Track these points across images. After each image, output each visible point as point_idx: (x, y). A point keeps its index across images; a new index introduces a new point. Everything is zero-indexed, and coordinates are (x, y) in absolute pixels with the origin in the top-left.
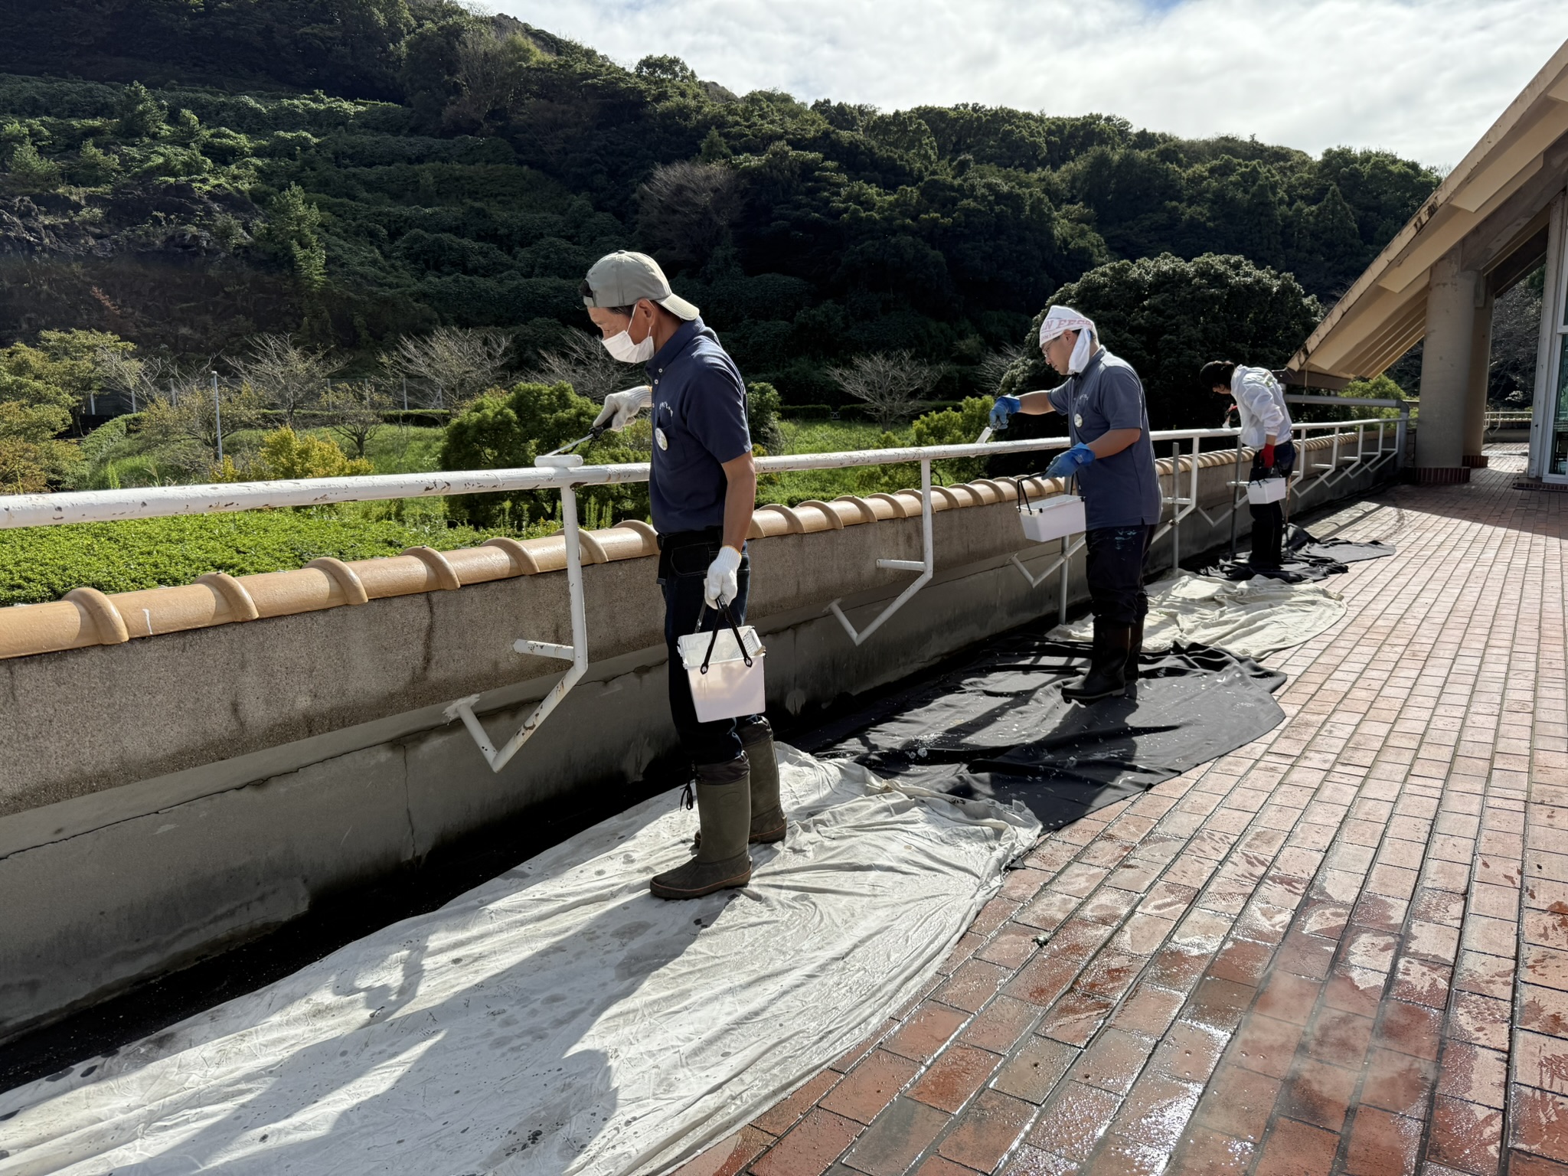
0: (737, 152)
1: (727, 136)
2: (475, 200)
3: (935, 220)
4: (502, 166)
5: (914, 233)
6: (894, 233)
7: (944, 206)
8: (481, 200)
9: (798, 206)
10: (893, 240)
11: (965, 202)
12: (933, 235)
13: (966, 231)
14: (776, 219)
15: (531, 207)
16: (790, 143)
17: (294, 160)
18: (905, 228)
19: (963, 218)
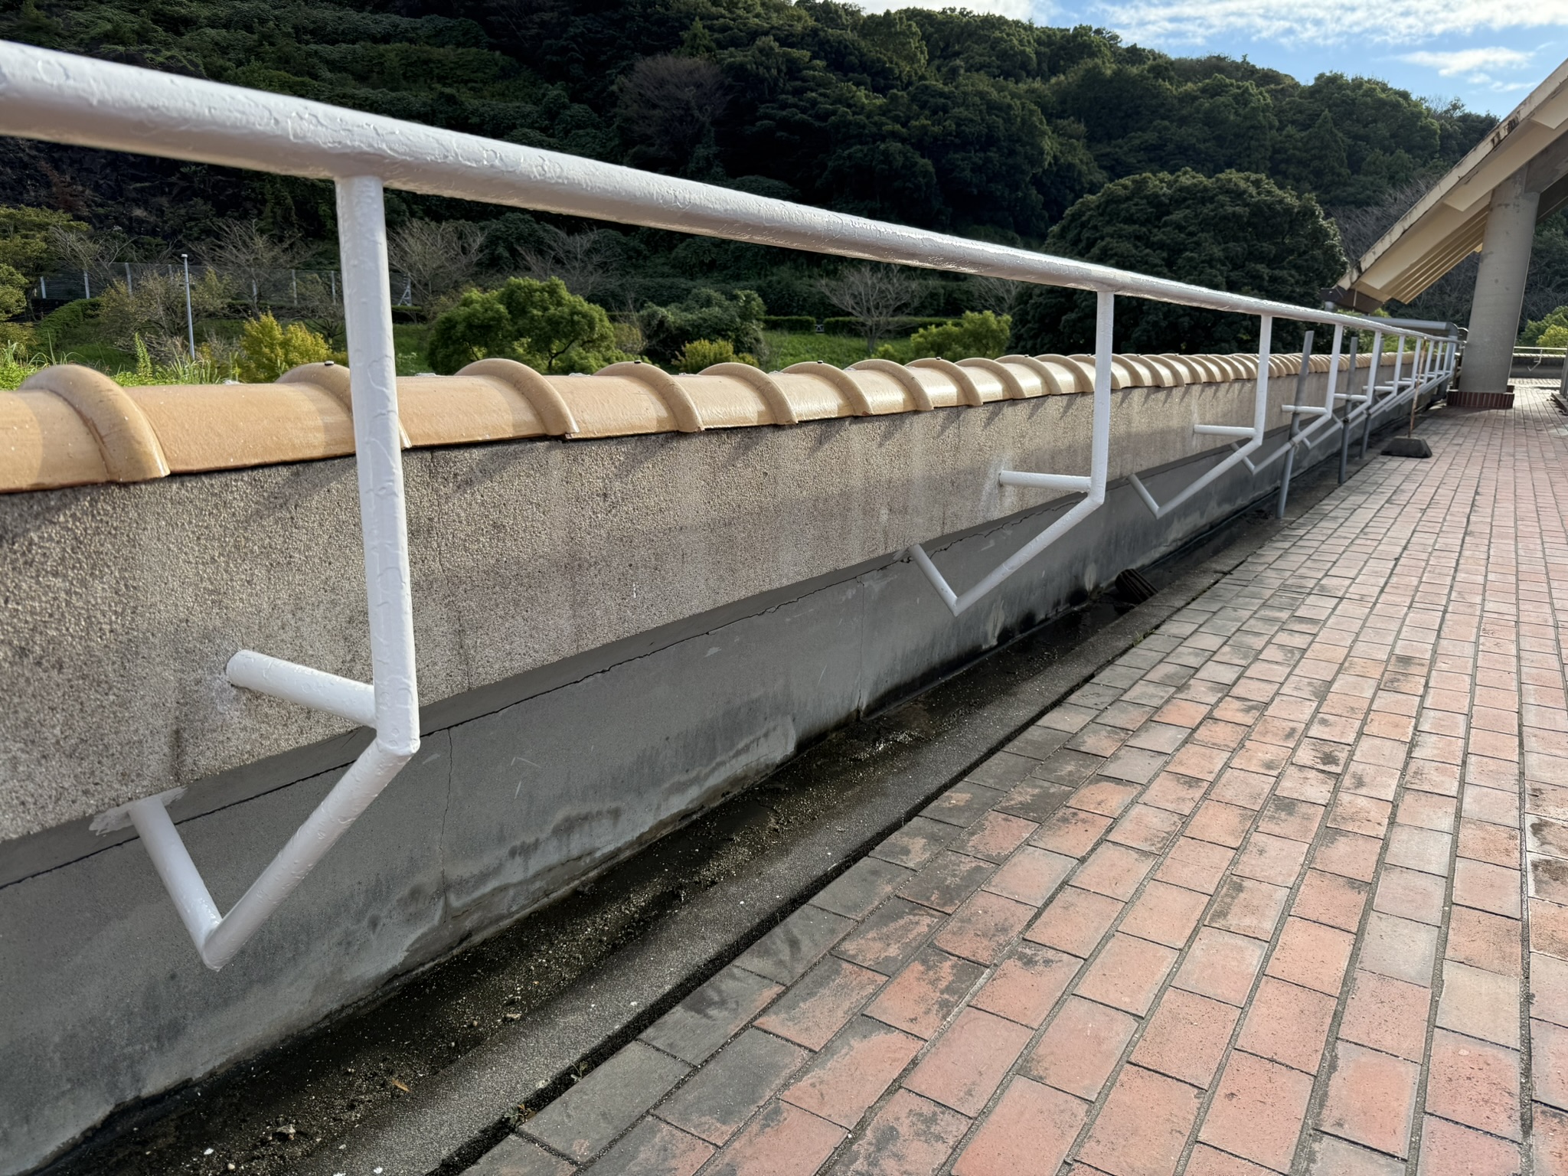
0: (721, 46)
1: (711, 28)
2: (444, 85)
3: (924, 127)
4: (474, 50)
5: (903, 141)
6: (883, 139)
7: (935, 113)
8: (450, 86)
9: (784, 106)
10: (882, 147)
11: (956, 110)
12: (923, 144)
13: (957, 141)
14: (761, 118)
15: (503, 95)
16: (776, 39)
17: (253, 33)
18: (894, 135)
19: (954, 127)
